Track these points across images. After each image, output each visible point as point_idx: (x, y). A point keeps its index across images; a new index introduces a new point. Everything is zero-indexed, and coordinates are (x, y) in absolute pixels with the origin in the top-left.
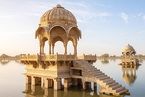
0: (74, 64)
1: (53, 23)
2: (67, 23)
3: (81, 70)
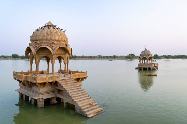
0: (58, 84)
2: (54, 43)
3: (63, 91)
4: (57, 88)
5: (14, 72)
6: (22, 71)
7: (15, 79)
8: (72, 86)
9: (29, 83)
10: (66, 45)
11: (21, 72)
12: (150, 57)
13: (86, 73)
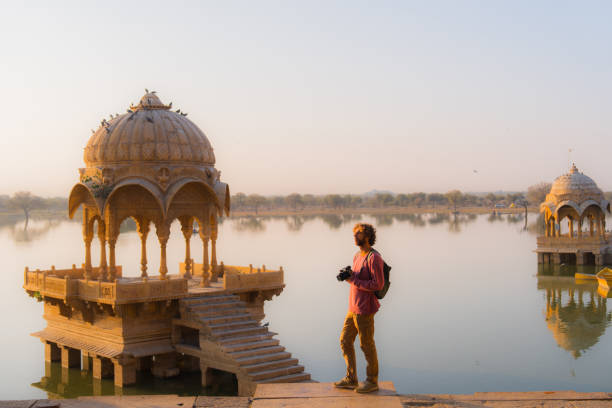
0: (182, 310)
1: (121, 171)
2: (167, 170)
3: (198, 331)
4: (178, 322)
5: (27, 269)
6: (53, 267)
7: (32, 293)
8: (230, 317)
9: (86, 305)
10: (210, 176)
11: (50, 269)
12: (593, 206)
13: (279, 275)
